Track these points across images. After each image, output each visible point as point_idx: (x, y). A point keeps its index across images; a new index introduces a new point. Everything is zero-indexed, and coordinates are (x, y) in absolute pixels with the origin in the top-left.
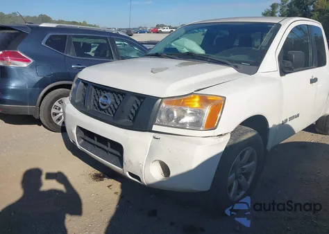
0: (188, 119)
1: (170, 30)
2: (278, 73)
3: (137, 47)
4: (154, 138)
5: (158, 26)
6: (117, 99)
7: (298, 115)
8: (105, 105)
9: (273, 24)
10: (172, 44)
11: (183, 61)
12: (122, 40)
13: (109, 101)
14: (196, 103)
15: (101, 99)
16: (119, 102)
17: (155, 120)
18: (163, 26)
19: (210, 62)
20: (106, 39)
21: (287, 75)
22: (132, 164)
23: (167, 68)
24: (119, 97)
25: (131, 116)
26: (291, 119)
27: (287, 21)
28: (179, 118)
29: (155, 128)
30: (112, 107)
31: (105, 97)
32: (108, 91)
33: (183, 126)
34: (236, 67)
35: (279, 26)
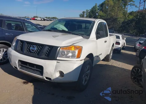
0: (70, 54)
1: (41, 19)
2: (96, 38)
3: (35, 26)
4: (57, 62)
5: (34, 17)
6: (39, 48)
7: (101, 54)
8: (33, 50)
9: (92, 21)
10: (55, 26)
11: (63, 33)
12: (28, 23)
13: (36, 49)
14: (73, 49)
15: (31, 48)
16: (40, 49)
17: (58, 55)
18: (37, 17)
19: (72, 34)
20: (21, 22)
21: (98, 39)
22: (48, 73)
23: (58, 36)
24: (40, 47)
25: (46, 54)
26: (100, 55)
27: (97, 20)
28: (67, 54)
29: (58, 58)
30: (37, 51)
31: (33, 47)
32: (34, 45)
33: (69, 57)
34: (82, 36)
35: (94, 22)
